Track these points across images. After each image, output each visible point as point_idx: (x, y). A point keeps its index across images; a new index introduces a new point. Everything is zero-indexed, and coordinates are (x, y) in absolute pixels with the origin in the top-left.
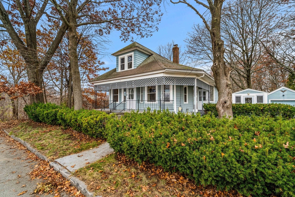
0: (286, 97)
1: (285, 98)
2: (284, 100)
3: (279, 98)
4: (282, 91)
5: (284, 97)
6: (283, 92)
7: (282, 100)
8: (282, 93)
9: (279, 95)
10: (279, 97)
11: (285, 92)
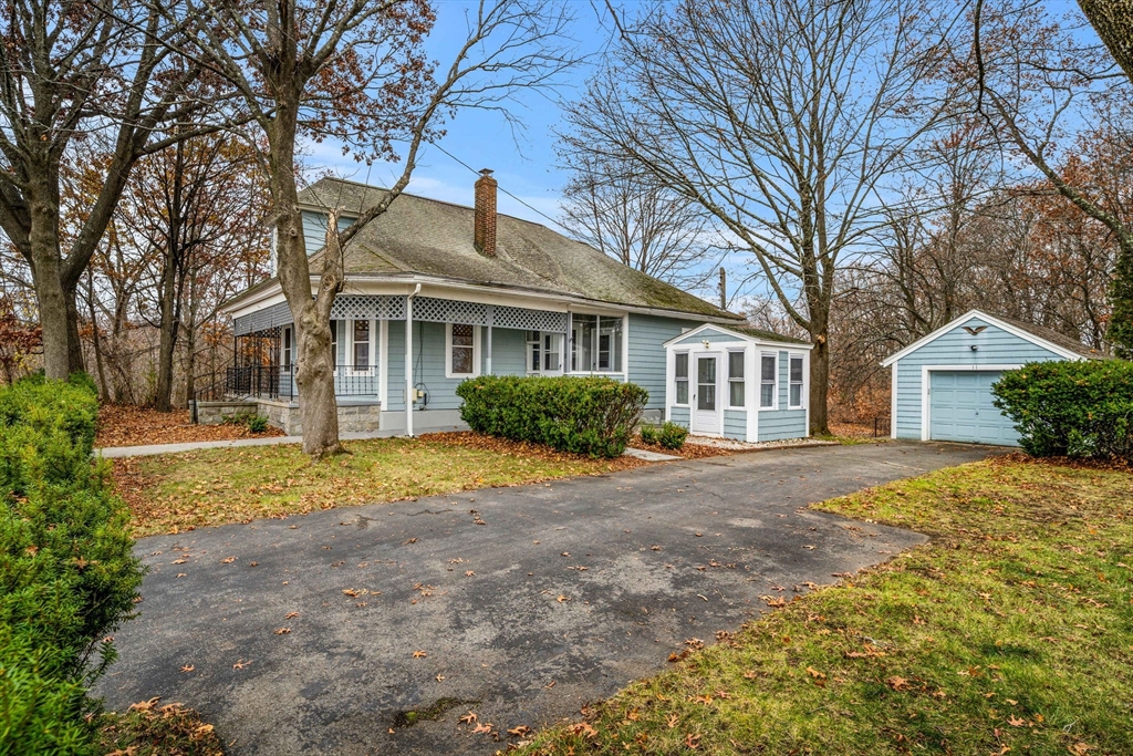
0: (985, 355)
1: (979, 361)
2: (975, 368)
3: (957, 361)
4: (969, 329)
5: (978, 355)
6: (975, 334)
7: (970, 368)
8: (970, 336)
9: (959, 349)
10: (958, 355)
11: (980, 335)
